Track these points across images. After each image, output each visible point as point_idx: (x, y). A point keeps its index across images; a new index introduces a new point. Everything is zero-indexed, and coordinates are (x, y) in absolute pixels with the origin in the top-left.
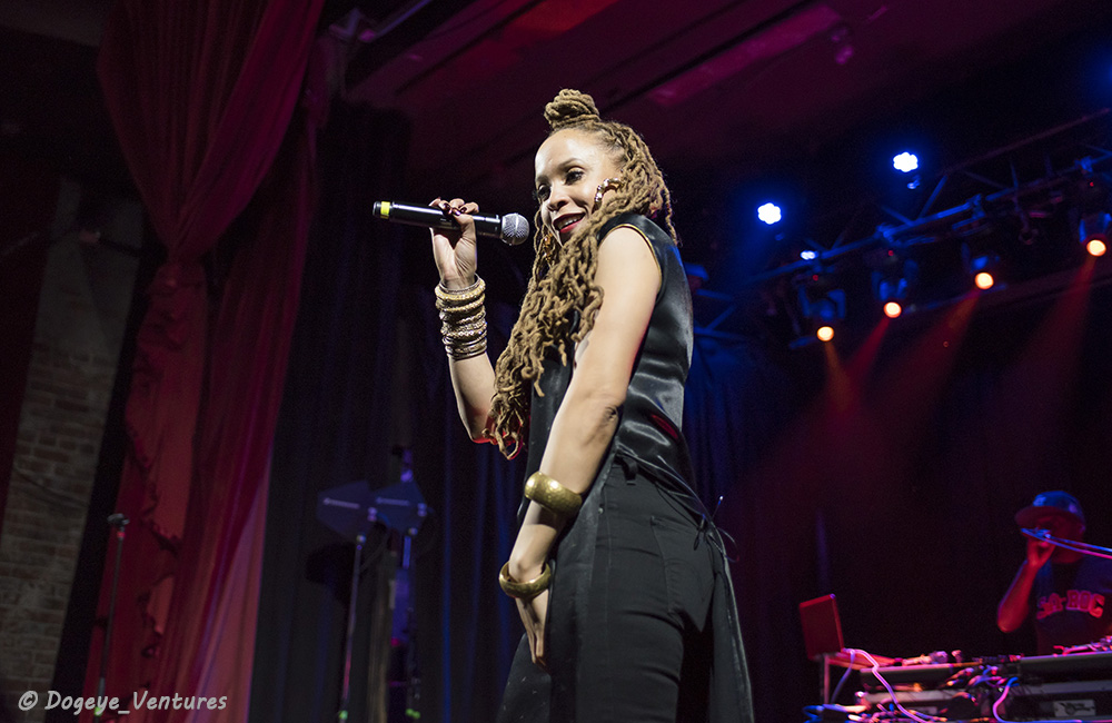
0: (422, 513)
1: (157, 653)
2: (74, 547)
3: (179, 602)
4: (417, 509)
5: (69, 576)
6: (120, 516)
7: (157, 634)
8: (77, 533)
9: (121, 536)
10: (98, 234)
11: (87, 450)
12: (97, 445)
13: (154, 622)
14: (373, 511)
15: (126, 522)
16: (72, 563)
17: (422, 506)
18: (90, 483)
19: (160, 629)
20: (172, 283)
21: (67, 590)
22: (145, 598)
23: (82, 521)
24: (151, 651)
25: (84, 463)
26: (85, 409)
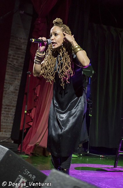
0: (93, 73)
1: (37, 101)
2: (20, 78)
3: (42, 90)
4: (92, 72)
5: (19, 84)
6: (29, 72)
7: (37, 97)
8: (20, 75)
9: (30, 76)
10: (24, 12)
11: (22, 58)
12: (24, 57)
13: (36, 94)
14: (83, 72)
15: (30, 73)
16: (20, 81)
17: (93, 71)
18: (23, 65)
19: (38, 96)
20: (39, 22)
21: (19, 87)
22: (35, 89)
23: (22, 73)
24: (36, 100)
25: (22, 61)
26: (21, 49)
